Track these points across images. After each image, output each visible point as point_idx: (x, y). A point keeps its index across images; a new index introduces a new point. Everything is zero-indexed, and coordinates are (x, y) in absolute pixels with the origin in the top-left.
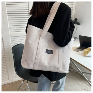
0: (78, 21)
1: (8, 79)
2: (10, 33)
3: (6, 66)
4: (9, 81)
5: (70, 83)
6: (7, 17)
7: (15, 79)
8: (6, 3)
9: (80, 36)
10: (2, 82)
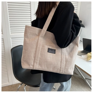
1: (8, 81)
3: (6, 68)
4: (8, 83)
5: (73, 89)
6: (9, 18)
8: (7, 4)
9: (83, 39)
10: (2, 83)
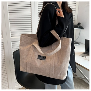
0: (81, 25)
1: (8, 87)
2: (11, 37)
7: (16, 87)
9: (86, 40)
